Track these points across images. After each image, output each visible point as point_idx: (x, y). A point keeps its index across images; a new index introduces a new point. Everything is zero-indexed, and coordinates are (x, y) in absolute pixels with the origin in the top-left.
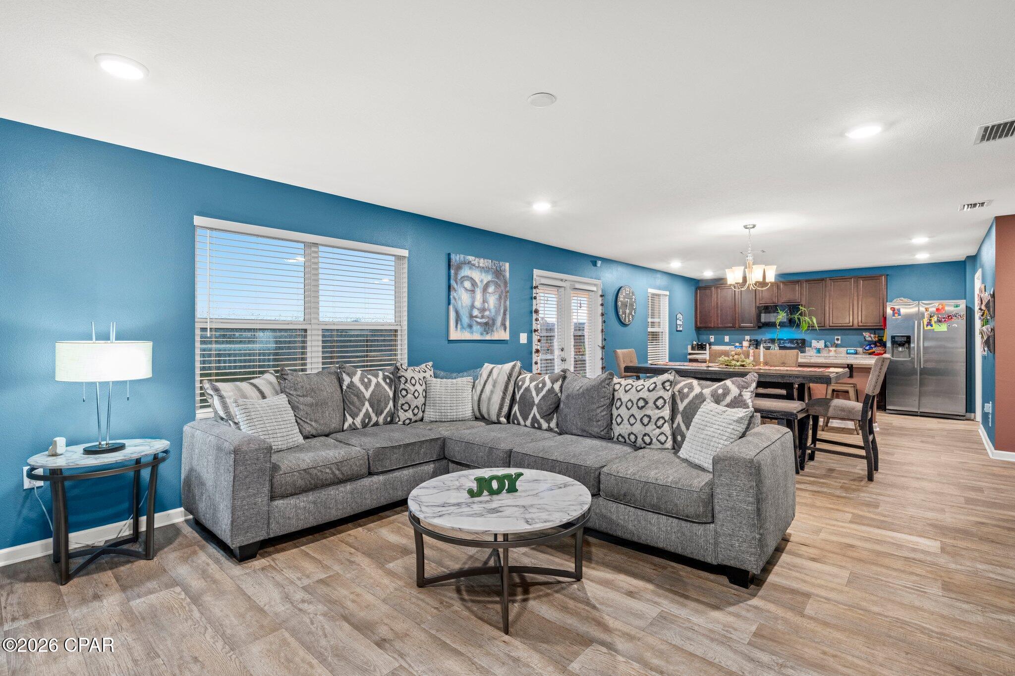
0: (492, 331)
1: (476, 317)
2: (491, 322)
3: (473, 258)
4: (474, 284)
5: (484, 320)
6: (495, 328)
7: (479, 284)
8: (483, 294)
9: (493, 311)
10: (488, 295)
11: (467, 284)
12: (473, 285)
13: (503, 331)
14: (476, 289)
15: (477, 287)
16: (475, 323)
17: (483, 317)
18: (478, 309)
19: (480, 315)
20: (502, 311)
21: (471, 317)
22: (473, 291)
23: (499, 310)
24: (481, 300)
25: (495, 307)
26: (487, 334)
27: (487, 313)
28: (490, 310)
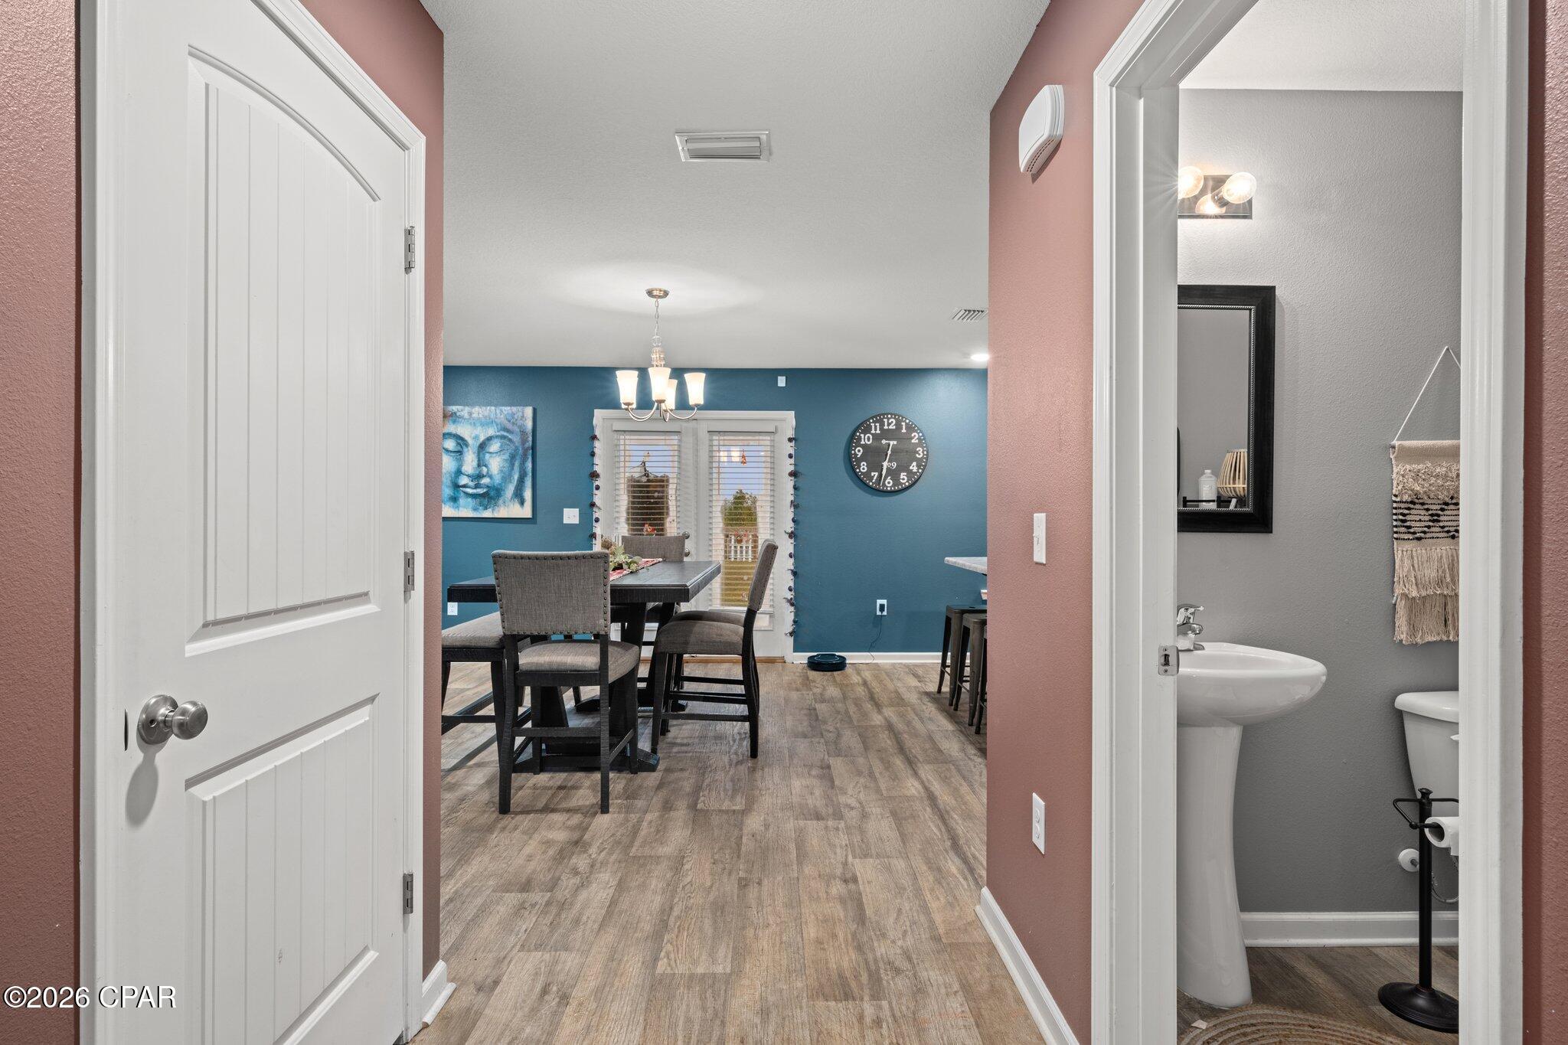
0: (496, 505)
1: (465, 486)
2: (492, 493)
3: (460, 407)
4: (461, 441)
5: (480, 491)
6: (501, 502)
7: (470, 441)
8: (479, 455)
9: (497, 479)
10: (487, 456)
11: (450, 444)
12: (458, 444)
13: (517, 506)
14: (465, 450)
15: (467, 445)
16: (462, 494)
17: (477, 486)
18: (468, 476)
19: (471, 484)
20: (516, 477)
21: (456, 486)
22: (460, 453)
23: (510, 476)
24: (475, 463)
25: (502, 471)
26: (486, 508)
27: (485, 481)
28: (491, 477)
